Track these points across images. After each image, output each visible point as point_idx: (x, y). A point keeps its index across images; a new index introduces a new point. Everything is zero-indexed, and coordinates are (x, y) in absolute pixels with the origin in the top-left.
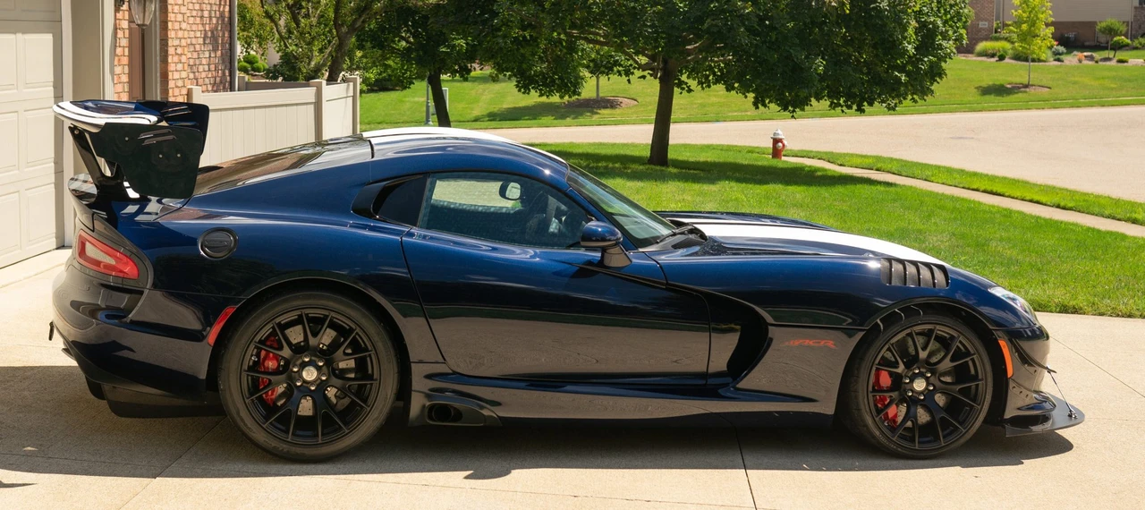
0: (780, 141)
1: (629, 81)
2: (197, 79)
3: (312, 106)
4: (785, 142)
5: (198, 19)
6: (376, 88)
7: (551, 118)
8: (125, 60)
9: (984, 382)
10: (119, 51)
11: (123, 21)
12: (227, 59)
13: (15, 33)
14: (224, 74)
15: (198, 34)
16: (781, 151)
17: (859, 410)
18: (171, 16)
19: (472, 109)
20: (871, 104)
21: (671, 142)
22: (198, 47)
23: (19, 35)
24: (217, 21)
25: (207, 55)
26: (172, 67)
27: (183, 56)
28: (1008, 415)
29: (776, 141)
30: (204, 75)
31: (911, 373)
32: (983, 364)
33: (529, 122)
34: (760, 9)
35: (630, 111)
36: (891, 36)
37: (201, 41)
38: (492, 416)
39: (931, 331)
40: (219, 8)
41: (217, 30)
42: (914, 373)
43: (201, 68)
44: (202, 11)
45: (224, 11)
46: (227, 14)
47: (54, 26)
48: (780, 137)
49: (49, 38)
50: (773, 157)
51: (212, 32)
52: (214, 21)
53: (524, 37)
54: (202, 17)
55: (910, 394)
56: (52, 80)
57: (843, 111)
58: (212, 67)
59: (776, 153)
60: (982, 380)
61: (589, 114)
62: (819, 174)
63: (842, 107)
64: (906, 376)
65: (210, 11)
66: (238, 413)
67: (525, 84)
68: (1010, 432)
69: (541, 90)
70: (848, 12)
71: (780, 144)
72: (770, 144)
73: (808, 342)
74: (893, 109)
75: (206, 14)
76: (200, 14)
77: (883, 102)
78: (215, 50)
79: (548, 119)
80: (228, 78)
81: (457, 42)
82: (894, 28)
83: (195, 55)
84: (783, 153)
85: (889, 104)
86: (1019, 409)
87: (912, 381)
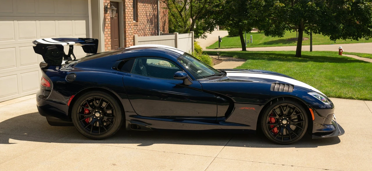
0: (341, 49)
1: (291, 32)
2: (145, 33)
3: (174, 40)
4: (343, 50)
5: (145, 16)
6: (232, 36)
7: (282, 43)
8: (109, 28)
9: (305, 121)
10: (106, 25)
11: (108, 17)
12: (156, 27)
13: (71, 20)
14: (155, 31)
15: (145, 20)
16: (341, 53)
17: (264, 129)
18: (127, 15)
19: (260, 41)
20: (360, 38)
21: (302, 50)
22: (145, 24)
23: (73, 21)
24: (152, 16)
25: (149, 26)
26: (127, 29)
27: (132, 26)
28: (313, 132)
29: (340, 50)
30: (147, 32)
31: (282, 118)
32: (304, 116)
33: (275, 45)
34: (322, 10)
35: (306, 41)
36: (365, 17)
37: (146, 22)
38: (149, 128)
39: (287, 105)
40: (153, 13)
41: (152, 19)
42: (283, 118)
43: (146, 30)
44: (147, 13)
45: (155, 14)
46: (156, 14)
47: (86, 18)
48: (341, 48)
49: (84, 21)
50: (339, 54)
51: (151, 20)
52: (151, 16)
53: (257, 19)
54: (147, 15)
55: (281, 125)
56: (86, 33)
57: (351, 40)
58: (151, 29)
59: (340, 53)
60: (304, 121)
61: (293, 42)
62: (349, 59)
63: (351, 39)
64: (280, 119)
65: (150, 14)
66: (76, 125)
67: (267, 34)
68: (314, 137)
69: (272, 35)
70: (350, 10)
71: (341, 51)
72: (338, 51)
73: (246, 108)
74: (368, 39)
75: (148, 14)
76: (146, 14)
77: (364, 37)
78: (152, 24)
79: (281, 44)
80: (157, 33)
81: (244, 21)
82: (367, 14)
83: (144, 26)
84: (342, 53)
85: (366, 38)
86: (317, 130)
87: (282, 120)
